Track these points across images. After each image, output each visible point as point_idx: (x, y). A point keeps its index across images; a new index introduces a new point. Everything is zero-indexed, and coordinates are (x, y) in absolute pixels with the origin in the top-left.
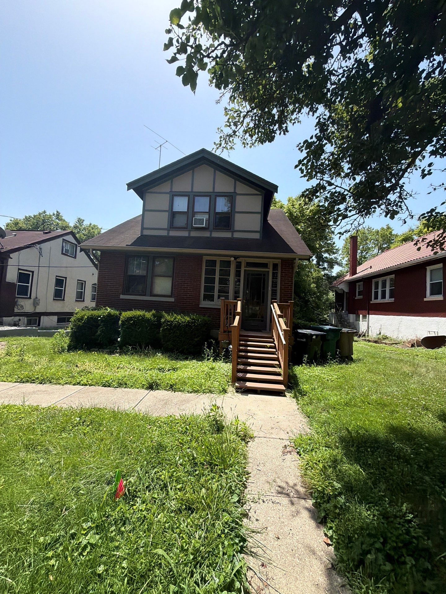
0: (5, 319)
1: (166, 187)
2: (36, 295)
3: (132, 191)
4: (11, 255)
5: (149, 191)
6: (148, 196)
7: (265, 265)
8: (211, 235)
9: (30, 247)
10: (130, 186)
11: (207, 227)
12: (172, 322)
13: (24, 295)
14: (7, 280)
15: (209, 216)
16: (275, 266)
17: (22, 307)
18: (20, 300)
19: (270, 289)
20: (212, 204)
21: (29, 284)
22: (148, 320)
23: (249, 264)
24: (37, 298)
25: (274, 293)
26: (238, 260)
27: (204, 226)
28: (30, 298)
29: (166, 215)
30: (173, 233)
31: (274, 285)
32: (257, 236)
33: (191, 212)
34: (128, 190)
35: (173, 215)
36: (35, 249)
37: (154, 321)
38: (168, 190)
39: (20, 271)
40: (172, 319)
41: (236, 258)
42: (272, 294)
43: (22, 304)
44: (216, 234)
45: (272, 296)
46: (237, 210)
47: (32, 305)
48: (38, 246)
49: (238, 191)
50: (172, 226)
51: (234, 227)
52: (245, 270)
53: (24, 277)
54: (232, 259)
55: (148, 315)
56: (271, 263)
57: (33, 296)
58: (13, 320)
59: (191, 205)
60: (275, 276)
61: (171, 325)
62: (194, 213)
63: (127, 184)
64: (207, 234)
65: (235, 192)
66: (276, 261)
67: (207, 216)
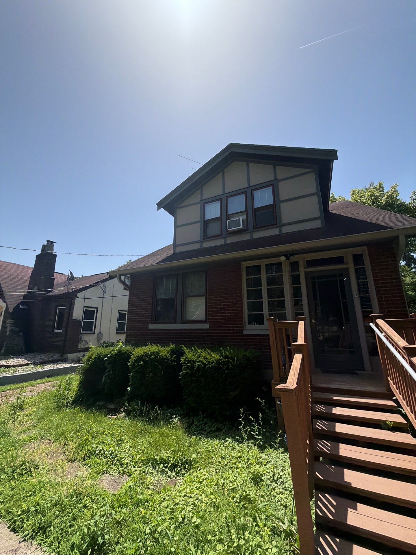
0: (69, 355)
1: (196, 198)
2: (100, 330)
3: (162, 209)
4: (78, 295)
5: (180, 206)
6: (179, 212)
7: (340, 260)
8: (252, 236)
9: (95, 286)
10: (160, 205)
11: (246, 227)
12: (194, 361)
13: (89, 331)
14: (73, 318)
15: (247, 216)
16: (358, 259)
17: (86, 342)
18: (85, 336)
19: (356, 296)
20: (250, 200)
21: (93, 320)
22: (163, 360)
23: (310, 263)
24: (100, 333)
25: (366, 302)
26: (294, 259)
27: (241, 227)
28: (94, 333)
29: (198, 225)
30: (207, 244)
31: (363, 288)
32: (317, 224)
33: (225, 215)
34: (158, 209)
35: (206, 224)
36: (99, 287)
37: (172, 361)
38: (198, 199)
39: (85, 309)
40: (194, 358)
41: (288, 255)
42: (362, 305)
43: (87, 339)
44: (257, 235)
45: (362, 308)
46: (282, 198)
47: (96, 340)
48: (102, 285)
49: (279, 177)
50: (205, 237)
51: (281, 221)
52: (306, 273)
53: (90, 313)
54: (283, 258)
55: (164, 351)
56: (348, 254)
57: (97, 331)
58: (76, 356)
59: (224, 208)
60: (360, 273)
61: (192, 367)
62: (229, 217)
63: (157, 204)
64: (246, 237)
65: (276, 179)
66: (357, 251)
67: (245, 217)
